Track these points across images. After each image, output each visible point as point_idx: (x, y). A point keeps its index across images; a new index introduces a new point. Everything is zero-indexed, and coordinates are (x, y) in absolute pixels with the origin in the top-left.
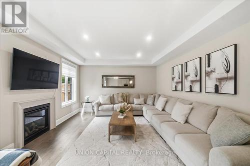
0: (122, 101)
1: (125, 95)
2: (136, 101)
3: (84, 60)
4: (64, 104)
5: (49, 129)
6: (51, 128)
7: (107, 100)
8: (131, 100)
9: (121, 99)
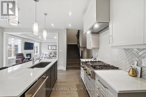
1: (55, 52)
9: (53, 53)
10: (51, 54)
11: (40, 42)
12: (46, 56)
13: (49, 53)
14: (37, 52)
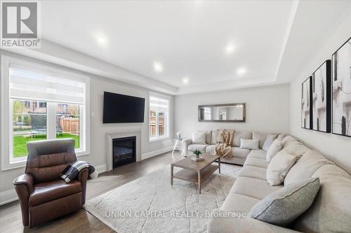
0: (222, 140)
1: (227, 133)
2: (244, 143)
3: (177, 89)
4: (152, 139)
5: (135, 160)
6: (137, 161)
7: (200, 138)
8: (236, 141)
9: (219, 138)
10: (208, 139)
11: (174, 97)
12: (189, 147)
13: (200, 134)
14: (161, 130)
